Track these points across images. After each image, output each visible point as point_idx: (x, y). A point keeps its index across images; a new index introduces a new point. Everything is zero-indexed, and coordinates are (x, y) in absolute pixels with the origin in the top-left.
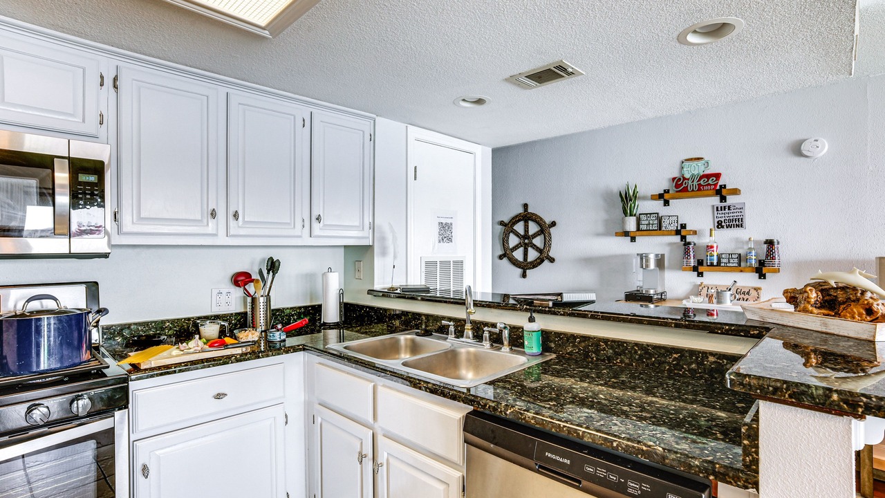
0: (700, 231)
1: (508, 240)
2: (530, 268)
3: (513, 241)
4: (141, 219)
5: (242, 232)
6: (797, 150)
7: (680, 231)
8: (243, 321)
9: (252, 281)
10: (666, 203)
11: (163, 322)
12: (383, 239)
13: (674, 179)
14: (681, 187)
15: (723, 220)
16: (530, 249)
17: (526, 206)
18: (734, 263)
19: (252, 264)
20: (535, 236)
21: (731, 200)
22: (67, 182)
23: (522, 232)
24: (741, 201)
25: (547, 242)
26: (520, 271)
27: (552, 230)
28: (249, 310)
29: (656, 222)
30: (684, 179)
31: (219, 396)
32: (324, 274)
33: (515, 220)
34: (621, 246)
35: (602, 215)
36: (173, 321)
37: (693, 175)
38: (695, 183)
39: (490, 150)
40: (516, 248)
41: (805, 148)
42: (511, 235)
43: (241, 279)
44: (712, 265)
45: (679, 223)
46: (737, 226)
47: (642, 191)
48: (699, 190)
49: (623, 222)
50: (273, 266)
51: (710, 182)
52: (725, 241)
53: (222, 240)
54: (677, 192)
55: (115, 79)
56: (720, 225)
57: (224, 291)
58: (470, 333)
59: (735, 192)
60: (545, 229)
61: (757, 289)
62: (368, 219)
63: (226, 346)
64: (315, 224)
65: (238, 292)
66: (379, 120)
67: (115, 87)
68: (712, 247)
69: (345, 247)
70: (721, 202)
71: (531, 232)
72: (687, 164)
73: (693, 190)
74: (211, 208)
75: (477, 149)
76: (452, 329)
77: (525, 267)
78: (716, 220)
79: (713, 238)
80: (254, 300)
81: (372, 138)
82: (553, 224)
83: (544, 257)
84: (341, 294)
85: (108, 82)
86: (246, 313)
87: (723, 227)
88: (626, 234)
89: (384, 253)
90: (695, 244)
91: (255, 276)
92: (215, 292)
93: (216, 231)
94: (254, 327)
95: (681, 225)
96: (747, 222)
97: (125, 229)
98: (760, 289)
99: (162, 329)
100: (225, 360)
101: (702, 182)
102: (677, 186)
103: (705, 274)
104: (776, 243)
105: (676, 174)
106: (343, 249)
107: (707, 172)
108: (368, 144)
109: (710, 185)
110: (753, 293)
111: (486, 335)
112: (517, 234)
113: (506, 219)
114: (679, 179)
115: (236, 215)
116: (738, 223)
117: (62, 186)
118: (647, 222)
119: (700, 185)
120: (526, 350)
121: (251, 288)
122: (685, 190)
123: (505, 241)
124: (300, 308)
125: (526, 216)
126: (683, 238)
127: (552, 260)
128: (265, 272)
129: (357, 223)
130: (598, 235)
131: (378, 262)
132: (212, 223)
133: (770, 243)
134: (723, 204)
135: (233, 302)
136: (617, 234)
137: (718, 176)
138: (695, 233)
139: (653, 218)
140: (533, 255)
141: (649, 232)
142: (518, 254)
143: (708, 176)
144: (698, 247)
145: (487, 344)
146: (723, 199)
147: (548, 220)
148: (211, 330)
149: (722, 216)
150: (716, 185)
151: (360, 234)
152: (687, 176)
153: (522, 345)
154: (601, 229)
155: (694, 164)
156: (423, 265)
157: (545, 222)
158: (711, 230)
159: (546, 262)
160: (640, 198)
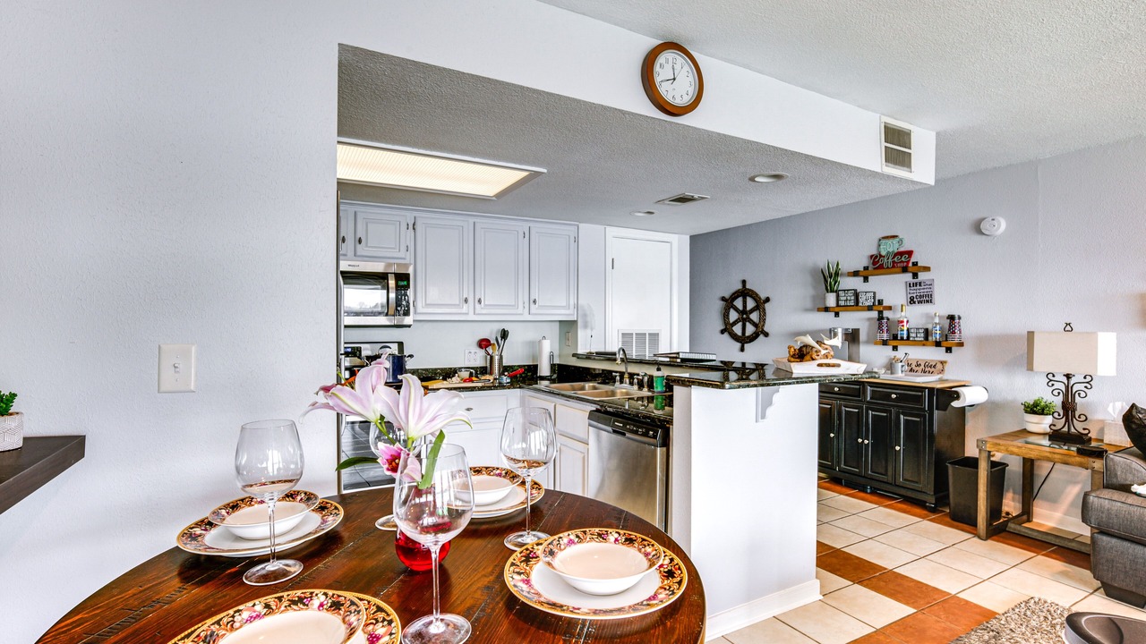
0: (895, 306)
1: (728, 315)
2: (747, 343)
3: (733, 316)
4: (427, 305)
5: (484, 311)
6: (977, 228)
7: (878, 306)
8: (483, 371)
9: (490, 345)
10: (866, 279)
11: (436, 369)
12: (585, 315)
13: (872, 256)
14: (878, 265)
15: (914, 295)
16: (748, 324)
17: (744, 282)
18: (921, 337)
19: (491, 333)
20: (752, 311)
21: (922, 276)
22: (394, 286)
23: (741, 308)
24: (931, 278)
25: (763, 318)
26: (739, 345)
27: (767, 305)
28: (488, 365)
29: (853, 298)
30: (881, 256)
31: (468, 410)
32: (540, 341)
33: (735, 296)
34: (826, 320)
35: (810, 292)
36: (442, 369)
37: (888, 252)
38: (890, 260)
39: (687, 239)
40: (735, 323)
41: (984, 226)
42: (732, 310)
43: (484, 344)
44: (902, 339)
45: (877, 299)
46: (928, 301)
47: (845, 267)
48: (893, 267)
49: (824, 299)
50: (504, 334)
51: (903, 259)
52: (914, 317)
53: (471, 317)
54: (875, 269)
55: (414, 225)
56: (912, 301)
57: (473, 351)
58: (628, 381)
59: (927, 269)
60: (761, 304)
61: (942, 363)
62: (572, 301)
63: (472, 381)
64: (532, 305)
65: (482, 352)
66: (581, 225)
67: (414, 229)
68: (902, 322)
69: (560, 321)
70: (914, 278)
71: (749, 308)
72: (883, 241)
73: (888, 268)
74: (465, 297)
75: (674, 238)
76: (618, 378)
77: (743, 340)
78: (909, 296)
79: (903, 314)
80: (492, 358)
81: (576, 240)
82: (768, 300)
83: (760, 332)
84: (551, 357)
85: (411, 227)
86: (486, 367)
87: (914, 303)
88: (827, 309)
89: (586, 326)
90: (888, 319)
91: (493, 341)
92: (467, 352)
93: (468, 312)
94: (491, 374)
95: (879, 301)
96: (936, 297)
97: (418, 311)
98: (945, 362)
99: (436, 374)
100: (472, 389)
101: (896, 259)
102: (874, 263)
103: (899, 347)
104: (957, 318)
105: (874, 252)
106: (558, 323)
107: (902, 249)
108: (573, 245)
109: (903, 262)
110: (939, 366)
111: (636, 381)
112: (736, 309)
113: (727, 295)
114: (877, 257)
115: (480, 301)
116: (927, 299)
117: (392, 288)
118: (845, 298)
119: (894, 262)
120: (655, 390)
121: (490, 350)
122: (881, 267)
123: (726, 316)
124: (524, 366)
125: (744, 292)
126: (880, 312)
127: (766, 335)
128: (499, 339)
129: (564, 304)
130: (807, 310)
131: (581, 333)
132: (465, 306)
133: (951, 318)
134: (915, 281)
135: (478, 359)
136: (819, 310)
137: (910, 253)
138: (890, 308)
139: (850, 293)
140: (750, 329)
141: (847, 308)
142: (737, 329)
143: (901, 254)
144: (893, 322)
145: (636, 387)
146: (915, 276)
147: (763, 296)
148: (465, 374)
149: (915, 292)
150: (908, 262)
151: (567, 312)
152: (883, 253)
153: (653, 388)
154: (809, 304)
155: (890, 241)
156: (620, 335)
157: (760, 298)
158: (902, 306)
159: (761, 336)
160: (842, 275)
